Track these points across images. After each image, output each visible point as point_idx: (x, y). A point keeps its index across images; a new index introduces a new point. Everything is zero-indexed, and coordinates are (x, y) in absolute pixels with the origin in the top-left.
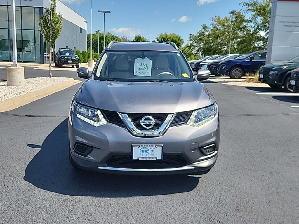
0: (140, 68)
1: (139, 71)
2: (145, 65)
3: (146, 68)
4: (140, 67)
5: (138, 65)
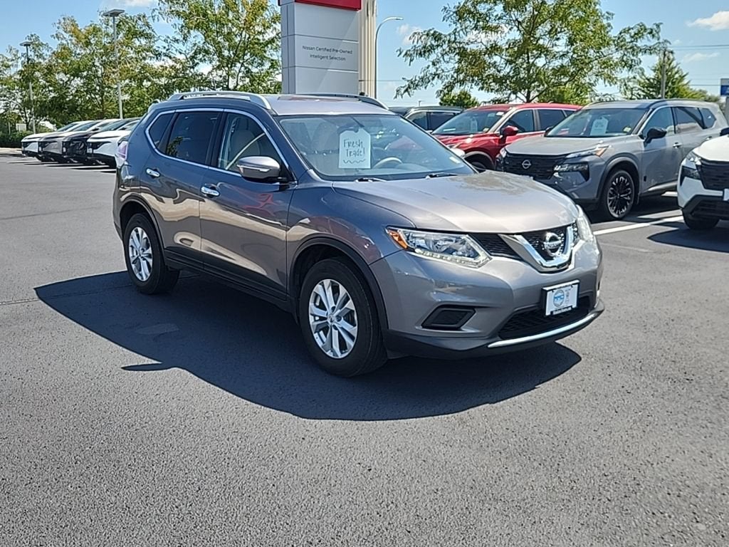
0: (350, 152)
1: (349, 158)
2: (359, 145)
3: (362, 150)
4: (352, 149)
5: (347, 145)
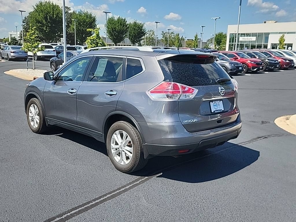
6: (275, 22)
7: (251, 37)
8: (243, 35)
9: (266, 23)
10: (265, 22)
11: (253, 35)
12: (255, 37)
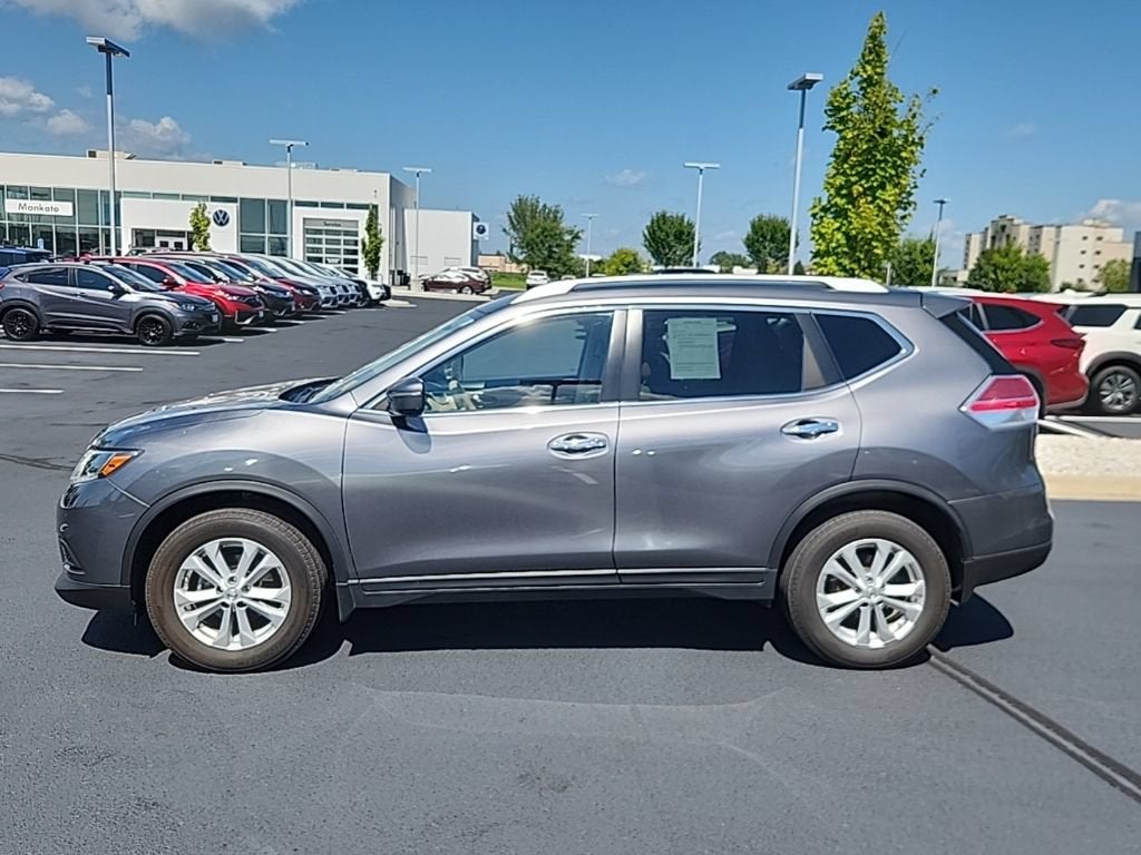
6: (129, 158)
7: (53, 204)
8: (20, 192)
9: (95, 156)
10: (93, 154)
11: (62, 195)
12: (70, 204)
